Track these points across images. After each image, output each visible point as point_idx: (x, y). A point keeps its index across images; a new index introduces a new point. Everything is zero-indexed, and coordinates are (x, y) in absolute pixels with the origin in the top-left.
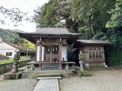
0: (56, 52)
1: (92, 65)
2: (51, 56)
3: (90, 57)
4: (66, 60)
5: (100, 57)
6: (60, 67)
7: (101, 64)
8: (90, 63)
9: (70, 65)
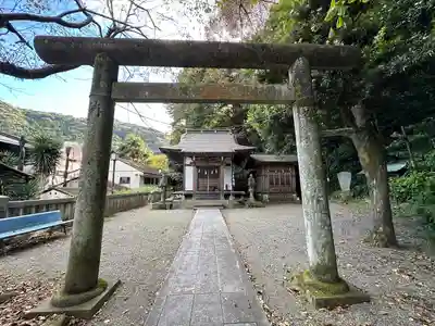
0: (217, 176)
1: (273, 196)
2: (209, 182)
3: (271, 183)
4: (230, 188)
5: (288, 183)
6: (222, 197)
7: (289, 196)
8: (270, 193)
9: (237, 196)
